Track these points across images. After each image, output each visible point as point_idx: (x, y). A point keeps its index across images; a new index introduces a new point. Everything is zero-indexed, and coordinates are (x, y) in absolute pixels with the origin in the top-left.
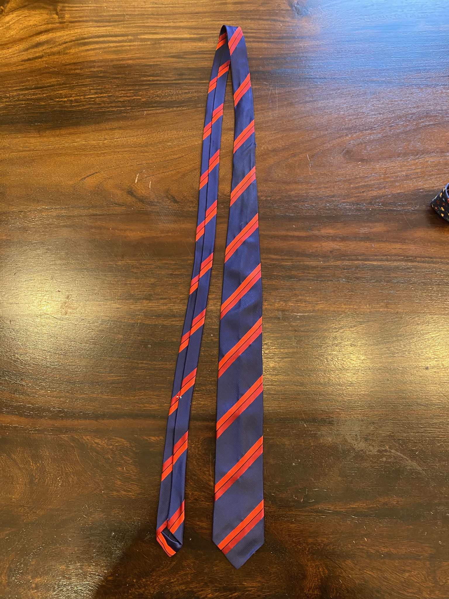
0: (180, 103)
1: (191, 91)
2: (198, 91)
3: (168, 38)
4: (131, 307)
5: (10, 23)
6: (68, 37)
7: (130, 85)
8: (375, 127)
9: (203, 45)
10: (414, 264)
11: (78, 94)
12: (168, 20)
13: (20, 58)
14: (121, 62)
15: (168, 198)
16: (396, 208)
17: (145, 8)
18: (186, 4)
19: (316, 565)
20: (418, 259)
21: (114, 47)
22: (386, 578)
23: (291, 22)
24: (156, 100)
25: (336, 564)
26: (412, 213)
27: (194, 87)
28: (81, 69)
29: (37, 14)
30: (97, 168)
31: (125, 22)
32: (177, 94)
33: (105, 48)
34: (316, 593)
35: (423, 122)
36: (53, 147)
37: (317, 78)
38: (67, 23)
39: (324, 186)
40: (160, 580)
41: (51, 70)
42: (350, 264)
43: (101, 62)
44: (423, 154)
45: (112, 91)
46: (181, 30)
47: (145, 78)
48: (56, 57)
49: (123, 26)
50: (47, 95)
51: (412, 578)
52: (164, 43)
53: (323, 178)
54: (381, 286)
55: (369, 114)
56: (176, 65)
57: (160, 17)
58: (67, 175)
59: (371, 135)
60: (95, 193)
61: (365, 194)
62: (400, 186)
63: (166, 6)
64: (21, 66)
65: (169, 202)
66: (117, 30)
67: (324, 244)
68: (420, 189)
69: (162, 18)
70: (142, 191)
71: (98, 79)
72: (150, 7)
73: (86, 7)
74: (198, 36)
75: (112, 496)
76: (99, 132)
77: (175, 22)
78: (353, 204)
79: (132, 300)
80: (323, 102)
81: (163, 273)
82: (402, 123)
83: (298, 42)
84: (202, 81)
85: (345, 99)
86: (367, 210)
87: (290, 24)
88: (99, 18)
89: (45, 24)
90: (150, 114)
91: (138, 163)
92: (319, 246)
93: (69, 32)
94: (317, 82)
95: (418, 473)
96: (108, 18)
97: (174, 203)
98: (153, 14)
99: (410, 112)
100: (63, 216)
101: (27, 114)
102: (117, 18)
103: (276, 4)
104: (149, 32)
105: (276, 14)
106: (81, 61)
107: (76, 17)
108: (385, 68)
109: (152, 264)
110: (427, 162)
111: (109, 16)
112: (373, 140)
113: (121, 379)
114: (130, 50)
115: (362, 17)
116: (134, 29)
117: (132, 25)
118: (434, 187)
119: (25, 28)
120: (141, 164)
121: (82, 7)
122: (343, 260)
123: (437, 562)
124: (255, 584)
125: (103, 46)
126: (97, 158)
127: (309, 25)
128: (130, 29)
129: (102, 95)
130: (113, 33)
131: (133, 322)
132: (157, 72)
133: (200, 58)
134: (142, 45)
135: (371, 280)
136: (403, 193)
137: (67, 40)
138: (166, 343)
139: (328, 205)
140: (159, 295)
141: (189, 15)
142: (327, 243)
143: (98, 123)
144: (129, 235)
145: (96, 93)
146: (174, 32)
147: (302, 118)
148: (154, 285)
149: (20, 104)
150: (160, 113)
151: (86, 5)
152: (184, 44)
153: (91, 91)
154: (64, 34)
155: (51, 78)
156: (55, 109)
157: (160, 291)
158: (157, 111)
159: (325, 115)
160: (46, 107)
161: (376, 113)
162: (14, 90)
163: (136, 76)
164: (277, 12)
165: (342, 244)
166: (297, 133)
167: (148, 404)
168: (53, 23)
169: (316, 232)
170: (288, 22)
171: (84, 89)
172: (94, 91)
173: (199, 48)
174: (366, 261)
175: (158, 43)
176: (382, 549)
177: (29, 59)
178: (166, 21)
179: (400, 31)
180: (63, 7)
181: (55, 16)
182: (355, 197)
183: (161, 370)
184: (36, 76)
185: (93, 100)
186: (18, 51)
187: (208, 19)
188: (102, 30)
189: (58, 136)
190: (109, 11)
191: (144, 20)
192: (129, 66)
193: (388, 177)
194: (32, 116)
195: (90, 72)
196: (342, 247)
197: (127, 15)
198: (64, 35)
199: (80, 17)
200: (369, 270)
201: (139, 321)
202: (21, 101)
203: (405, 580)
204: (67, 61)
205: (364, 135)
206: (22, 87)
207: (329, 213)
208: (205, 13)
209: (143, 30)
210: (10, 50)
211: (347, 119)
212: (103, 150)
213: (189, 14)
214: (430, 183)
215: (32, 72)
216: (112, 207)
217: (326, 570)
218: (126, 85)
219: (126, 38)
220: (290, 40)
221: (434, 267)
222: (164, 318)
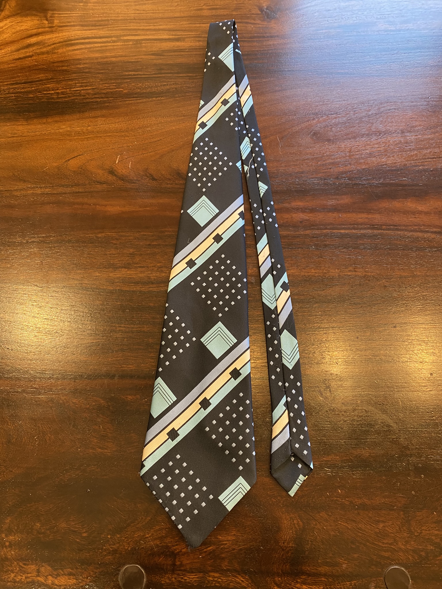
0: (159, 94)
1: (169, 83)
2: (175, 83)
3: (149, 39)
4: (110, 275)
5: (4, 28)
6: (56, 39)
7: (114, 79)
8: (340, 112)
9: (180, 44)
10: (379, 231)
11: (65, 87)
12: (148, 24)
13: (12, 58)
14: (106, 60)
15: (147, 176)
16: (362, 182)
17: (128, 14)
18: (165, 10)
19: (291, 518)
20: (384, 227)
21: (98, 47)
22: (360, 529)
23: (261, 24)
24: (137, 91)
25: (311, 516)
26: (375, 186)
27: (173, 80)
28: (67, 66)
29: (29, 20)
30: (81, 151)
31: (109, 26)
32: (156, 86)
33: (91, 48)
34: (291, 545)
35: (384, 107)
36: (40, 133)
37: (286, 71)
38: (56, 28)
39: (294, 163)
40: (135, 536)
41: (40, 67)
42: (319, 233)
43: (87, 60)
44: (385, 134)
45: (96, 84)
46: (161, 32)
47: (127, 73)
48: (45, 56)
49: (107, 29)
50: (36, 88)
51: (387, 529)
52: (145, 43)
53: (292, 156)
54: (349, 252)
55: (334, 101)
56: (156, 62)
57: (142, 21)
58: (52, 158)
59: (336, 119)
60: (78, 173)
61: (332, 170)
62: (365, 163)
63: (147, 12)
64: (13, 64)
65: (148, 180)
66: (102, 33)
67: (294, 215)
68: (383, 165)
69: (143, 22)
70: (122, 171)
71: (84, 74)
72: (132, 13)
73: (74, 14)
74: (177, 37)
75: (87, 453)
76: (83, 119)
77: (155, 25)
78: (321, 179)
79: (111, 269)
80: (291, 91)
81: (141, 243)
82: (365, 108)
83: (268, 40)
84: (179, 75)
85: (312, 88)
86: (334, 184)
87: (260, 26)
88: (86, 23)
89: (36, 29)
90: (131, 104)
91: (119, 146)
92: (290, 217)
93: (58, 35)
94: (286, 75)
95: (389, 426)
96: (94, 23)
97: (153, 181)
98: (136, 20)
99: (372, 98)
100: (47, 194)
101: (17, 105)
102: (102, 22)
103: (248, 10)
104: (131, 34)
105: (248, 18)
106: (68, 59)
107: (65, 23)
108: (348, 61)
109: (131, 236)
110: (389, 141)
111: (95, 21)
112: (338, 123)
113: (98, 342)
114: (114, 49)
115: (326, 19)
116: (117, 32)
117: (115, 28)
118: (396, 163)
119: (17, 32)
120: (123, 147)
121: (70, 14)
122: (313, 229)
123: (411, 512)
124: (230, 538)
125: (88, 46)
126: (80, 142)
127: (278, 26)
128: (114, 32)
129: (86, 88)
130: (98, 35)
131: (112, 289)
132: (138, 68)
133: (177, 55)
134: (125, 45)
135: (339, 247)
136: (367, 168)
137: (55, 42)
138: (143, 308)
139: (297, 180)
140: (137, 264)
141: (168, 20)
142: (297, 214)
143: (83, 112)
144: (109, 209)
145: (81, 86)
146: (154, 34)
147: (272, 105)
148: (132, 255)
149: (10, 97)
150: (141, 103)
151: (74, 12)
152: (162, 44)
153: (77, 84)
154: (53, 36)
155: (40, 74)
156: (43, 100)
157: (138, 260)
158: (138, 101)
159: (294, 102)
160: (34, 99)
161: (341, 100)
162: (5, 85)
163: (118, 71)
164: (248, 15)
165: (311, 215)
166: (267, 117)
167: (125, 365)
168: (45, 28)
169: (286, 205)
170: (259, 24)
171: (70, 83)
172: (80, 84)
173: (177, 47)
174: (334, 230)
175: (139, 43)
176: (356, 500)
177: (20, 59)
178: (148, 25)
179: (361, 30)
180: (53, 14)
181: (47, 22)
182: (323, 173)
183: (139, 333)
184: (26, 72)
185: (78, 92)
186: (10, 52)
187: (185, 23)
188: (88, 33)
189: (44, 123)
190: (94, 17)
191: (127, 24)
192: (112, 63)
193: (353, 155)
194: (22, 107)
195: (77, 68)
196: (311, 217)
197: (111, 20)
198: (53, 38)
199: (69, 22)
200: (337, 238)
201: (118, 288)
202: (11, 94)
203: (379, 531)
204: (55, 60)
205: (330, 119)
206: (12, 82)
207: (298, 188)
208: (182, 17)
209: (125, 33)
210: (3, 51)
211: (313, 106)
212: (87, 135)
213: (168, 18)
214: (393, 159)
215: (22, 69)
216: (93, 185)
217: (301, 523)
218: (109, 79)
219: (110, 39)
220: (260, 39)
221: (398, 234)
222: (142, 285)
